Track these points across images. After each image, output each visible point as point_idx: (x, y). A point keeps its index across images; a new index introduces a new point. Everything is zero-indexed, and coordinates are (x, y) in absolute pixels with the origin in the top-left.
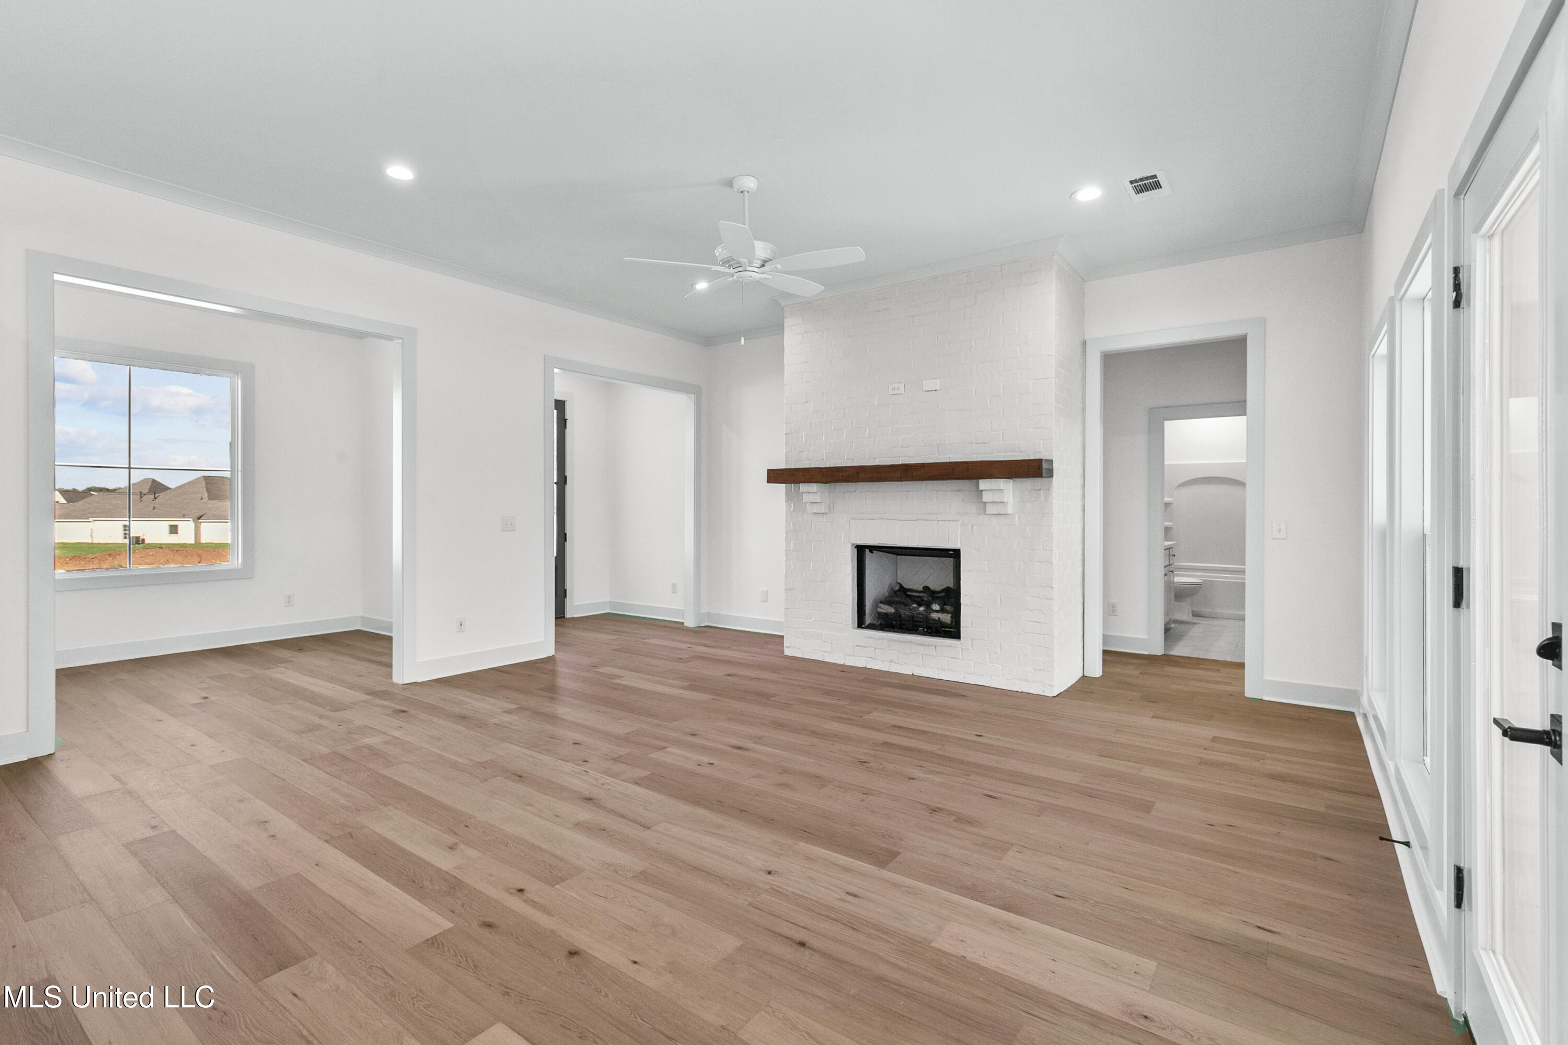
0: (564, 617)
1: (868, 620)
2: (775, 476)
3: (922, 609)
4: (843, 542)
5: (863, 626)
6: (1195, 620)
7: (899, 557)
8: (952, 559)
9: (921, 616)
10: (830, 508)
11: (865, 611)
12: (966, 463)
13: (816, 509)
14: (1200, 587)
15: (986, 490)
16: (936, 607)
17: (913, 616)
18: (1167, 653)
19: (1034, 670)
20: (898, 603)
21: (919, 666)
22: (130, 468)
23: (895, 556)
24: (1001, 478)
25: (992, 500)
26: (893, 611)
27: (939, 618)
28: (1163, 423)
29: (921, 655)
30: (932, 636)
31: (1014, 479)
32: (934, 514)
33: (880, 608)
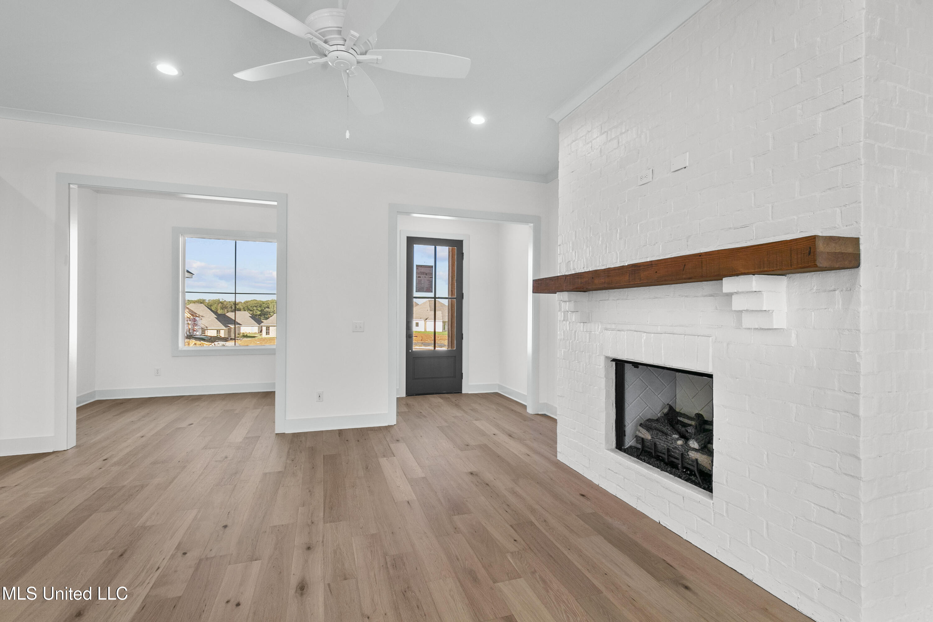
0: (461, 393)
1: (628, 441)
2: (537, 286)
3: (682, 443)
4: (598, 354)
5: (622, 447)
9: (677, 451)
11: (624, 431)
15: (733, 293)
16: (694, 444)
17: (669, 450)
20: (661, 429)
21: (665, 515)
22: (235, 293)
25: (749, 309)
26: (649, 437)
27: (696, 459)
29: (668, 502)
32: (683, 326)
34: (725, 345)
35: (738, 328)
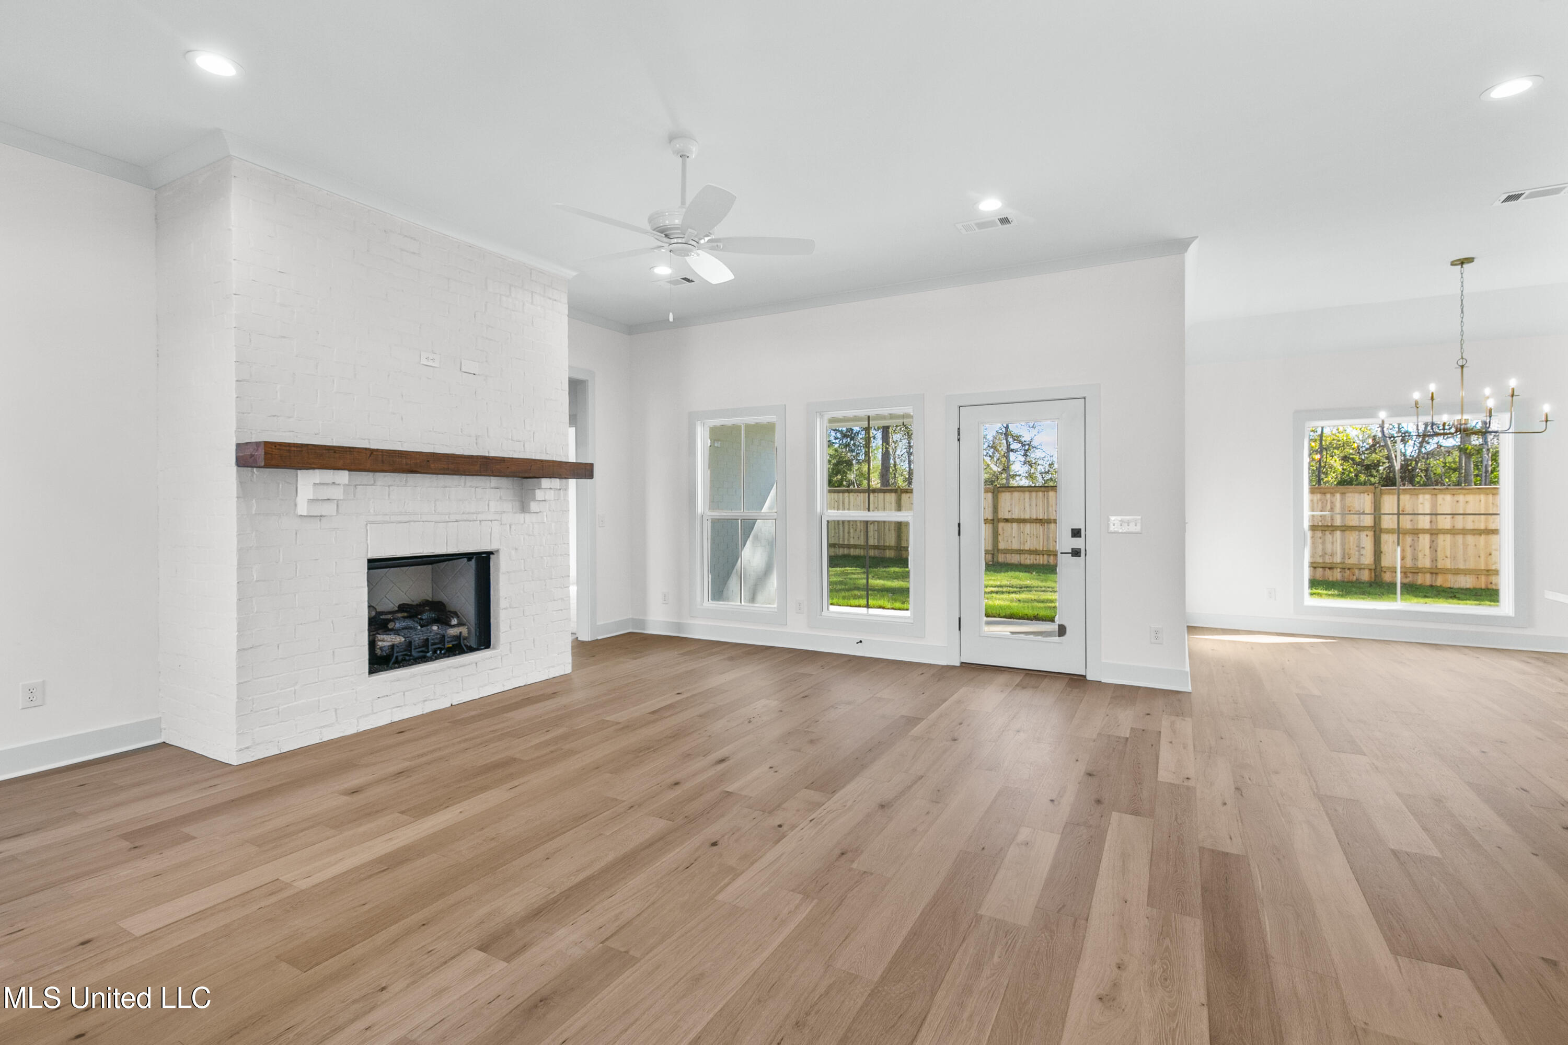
3: (435, 628)
4: (354, 557)
5: (376, 669)
9: (438, 636)
10: (337, 509)
13: (319, 510)
21: (458, 693)
26: (402, 640)
27: (459, 631)
29: (460, 679)
32: (474, 513)
34: (508, 526)
35: (516, 513)
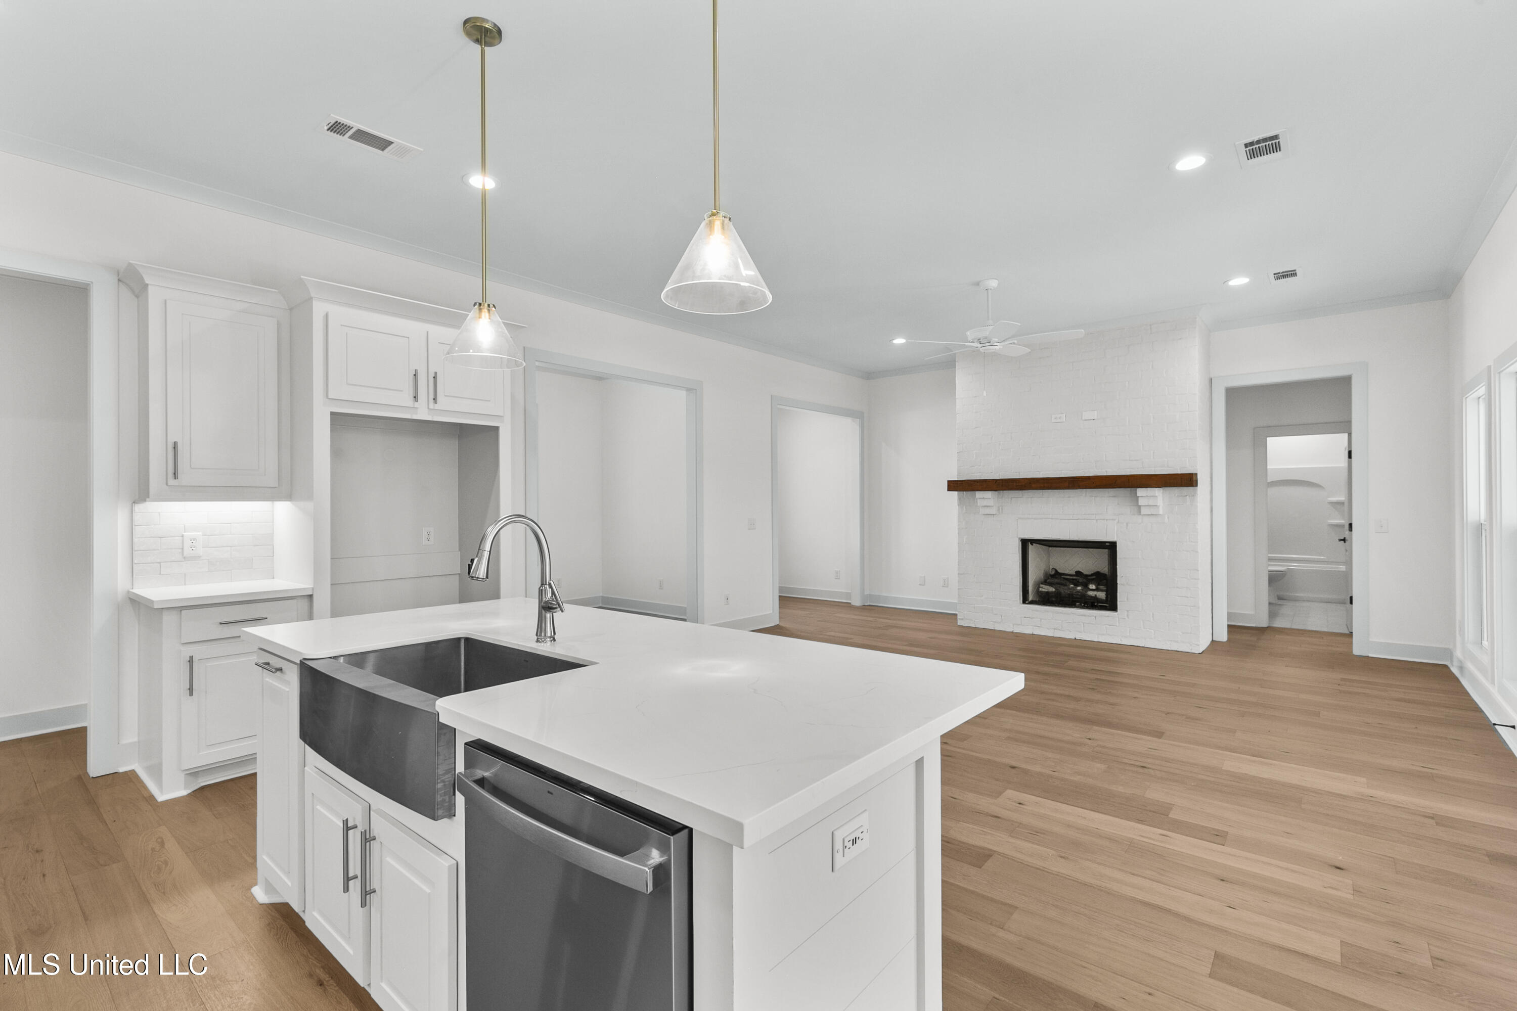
1: (1031, 598)
2: (953, 486)
3: (1079, 588)
4: (1011, 537)
5: (1027, 602)
6: (1280, 602)
7: (1050, 548)
8: (1107, 550)
9: (1079, 594)
10: (998, 510)
11: (1028, 590)
12: (1127, 476)
13: (988, 511)
14: (1286, 574)
15: (1142, 496)
16: (1092, 586)
17: (1072, 594)
18: (1271, 625)
19: (1183, 633)
20: (1058, 584)
21: (1080, 632)
23: (1047, 547)
24: (1156, 487)
25: (1147, 504)
27: (1096, 595)
28: (1266, 440)
29: (1082, 624)
30: (1090, 609)
31: (1163, 488)
32: (1094, 514)
33: (1042, 588)
34: (1125, 524)
35: (1134, 515)
